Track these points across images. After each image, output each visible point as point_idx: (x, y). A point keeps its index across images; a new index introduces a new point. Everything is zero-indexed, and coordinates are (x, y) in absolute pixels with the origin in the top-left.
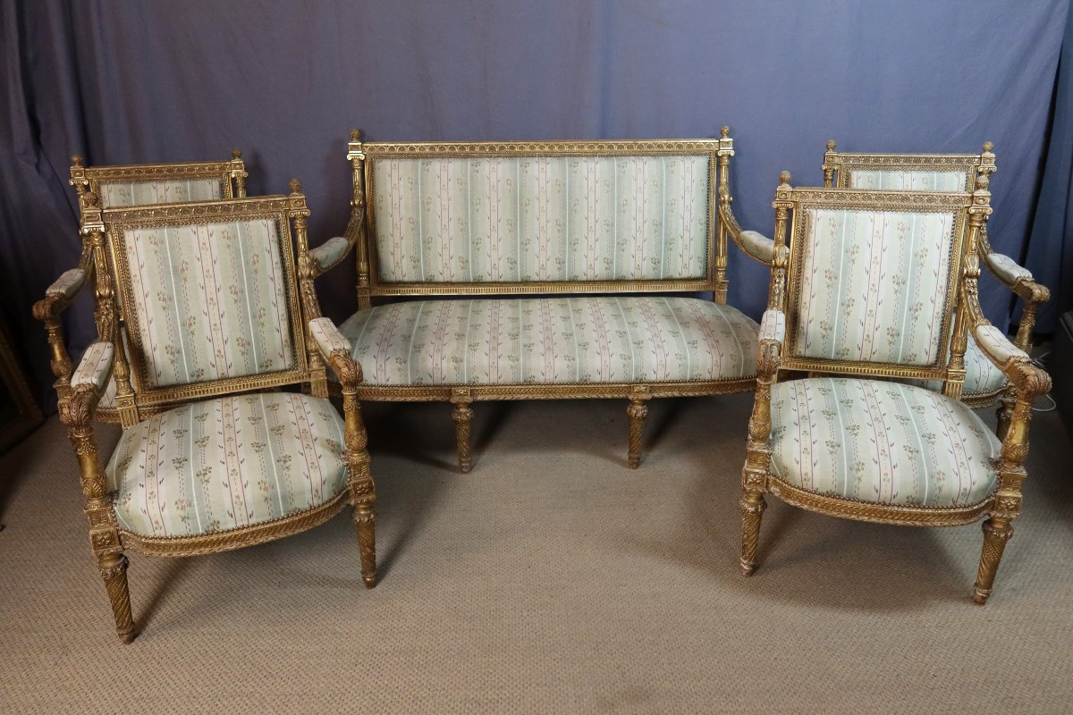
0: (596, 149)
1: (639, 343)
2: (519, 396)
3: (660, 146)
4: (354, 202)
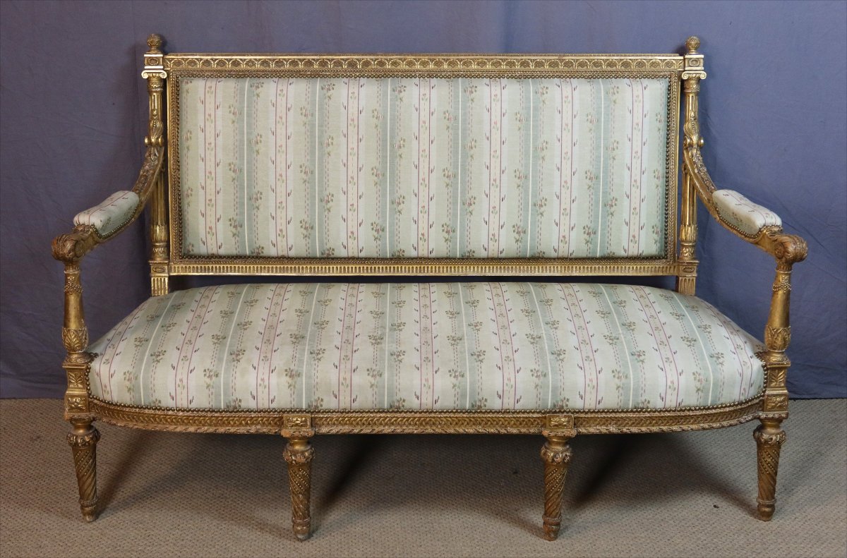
0: (504, 67)
1: (558, 354)
2: (381, 428)
3: (597, 64)
4: (149, 139)
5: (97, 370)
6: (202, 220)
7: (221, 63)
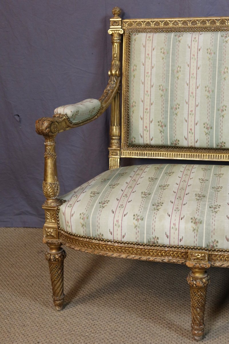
4: (111, 72)
5: (64, 211)
6: (141, 122)
7: (157, 23)
